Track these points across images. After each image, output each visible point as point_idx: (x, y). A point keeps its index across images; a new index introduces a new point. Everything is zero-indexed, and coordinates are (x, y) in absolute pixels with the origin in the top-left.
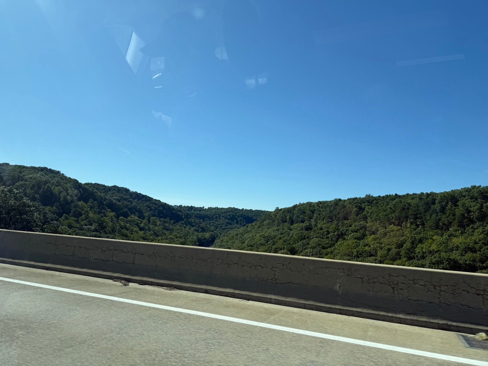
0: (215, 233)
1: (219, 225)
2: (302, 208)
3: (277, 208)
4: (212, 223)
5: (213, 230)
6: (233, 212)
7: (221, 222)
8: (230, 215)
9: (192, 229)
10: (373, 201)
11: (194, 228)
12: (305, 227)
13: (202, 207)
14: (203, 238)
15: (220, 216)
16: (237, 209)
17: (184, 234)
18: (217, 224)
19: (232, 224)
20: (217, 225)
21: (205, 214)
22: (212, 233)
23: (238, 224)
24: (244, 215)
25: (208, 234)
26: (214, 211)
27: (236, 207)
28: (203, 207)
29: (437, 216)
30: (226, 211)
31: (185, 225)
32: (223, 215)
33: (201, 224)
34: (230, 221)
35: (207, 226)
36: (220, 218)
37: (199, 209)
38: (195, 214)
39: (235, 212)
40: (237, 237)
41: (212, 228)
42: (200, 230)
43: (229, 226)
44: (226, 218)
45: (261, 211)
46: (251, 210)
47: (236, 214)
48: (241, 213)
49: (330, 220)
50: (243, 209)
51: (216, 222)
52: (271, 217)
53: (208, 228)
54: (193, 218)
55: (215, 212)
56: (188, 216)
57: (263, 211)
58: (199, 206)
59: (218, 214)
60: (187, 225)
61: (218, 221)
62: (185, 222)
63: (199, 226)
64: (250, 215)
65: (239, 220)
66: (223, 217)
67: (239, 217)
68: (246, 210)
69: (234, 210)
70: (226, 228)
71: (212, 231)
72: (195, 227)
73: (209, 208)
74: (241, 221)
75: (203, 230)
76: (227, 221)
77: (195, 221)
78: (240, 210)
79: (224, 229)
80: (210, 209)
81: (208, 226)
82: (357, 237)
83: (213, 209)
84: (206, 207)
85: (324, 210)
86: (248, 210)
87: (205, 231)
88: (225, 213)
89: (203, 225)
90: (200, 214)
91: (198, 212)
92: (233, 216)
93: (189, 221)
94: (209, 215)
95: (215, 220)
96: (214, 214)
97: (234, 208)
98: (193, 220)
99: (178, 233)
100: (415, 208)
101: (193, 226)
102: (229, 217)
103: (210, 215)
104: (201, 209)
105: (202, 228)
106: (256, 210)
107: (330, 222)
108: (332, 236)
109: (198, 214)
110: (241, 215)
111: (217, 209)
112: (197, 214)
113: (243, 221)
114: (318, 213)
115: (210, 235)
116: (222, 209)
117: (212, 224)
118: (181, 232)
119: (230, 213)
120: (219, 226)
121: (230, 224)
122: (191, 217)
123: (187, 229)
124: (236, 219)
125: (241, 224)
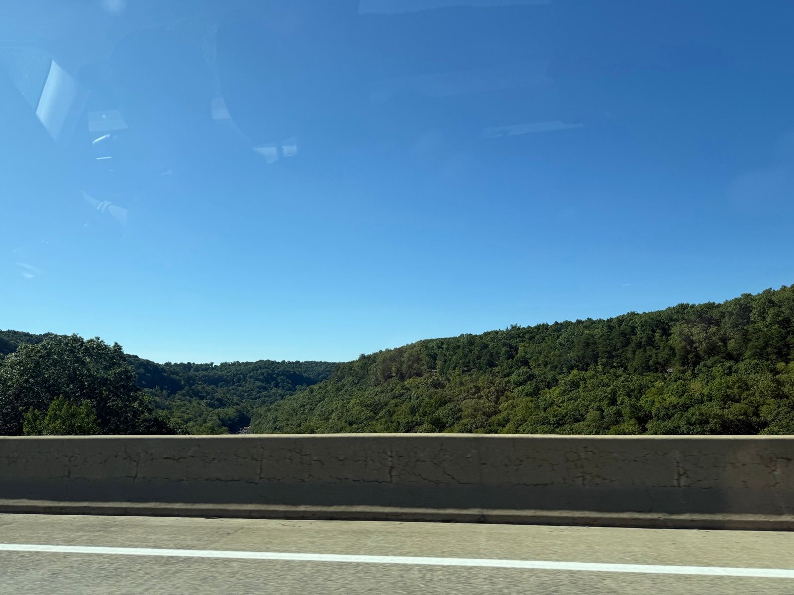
0: (243, 408)
1: (245, 392)
2: (415, 353)
3: (362, 354)
4: (233, 389)
5: (238, 402)
6: (268, 368)
7: (248, 386)
8: (262, 374)
9: (203, 402)
10: (525, 334)
11: (205, 401)
12: (431, 382)
13: (209, 363)
14: (227, 417)
15: (245, 377)
16: (274, 363)
17: (193, 413)
18: (242, 391)
19: (269, 388)
20: (243, 393)
21: (219, 376)
22: (238, 407)
23: (279, 387)
24: (288, 371)
25: (232, 410)
26: (233, 369)
27: (272, 359)
28: (212, 363)
29: (645, 351)
30: (256, 367)
31: (188, 398)
32: (251, 374)
33: (216, 394)
34: (264, 385)
35: (226, 397)
36: (246, 381)
37: (204, 367)
38: (200, 376)
39: (271, 368)
40: (304, 410)
41: (235, 399)
42: (217, 403)
43: (264, 393)
44: (257, 380)
45: (314, 362)
46: (297, 362)
47: (273, 371)
48: (282, 369)
49: (466, 369)
50: (284, 362)
51: (240, 388)
52: (354, 370)
53: (229, 399)
54: (200, 384)
55: (236, 370)
56: (190, 381)
57: (318, 363)
58: (204, 362)
59: (241, 374)
60: (192, 397)
61: (243, 386)
62: (188, 392)
63: (213, 398)
64: (297, 371)
65: (279, 381)
66: (251, 377)
67: (278, 375)
68: (289, 362)
69: (269, 365)
70: (259, 397)
71: (238, 404)
72: (206, 399)
73: (222, 364)
74: (283, 382)
75: (222, 404)
76: (258, 384)
77: (203, 388)
78: (278, 363)
79: (256, 399)
80: (224, 365)
81: (227, 395)
82: (529, 393)
83: (229, 365)
84: (217, 363)
85: (452, 353)
86: (293, 363)
87: (225, 405)
88: (253, 370)
89: (219, 394)
90: (208, 376)
91: (205, 373)
92: (269, 374)
93: (193, 390)
94: (225, 377)
95: (238, 384)
96: (234, 375)
97: (269, 361)
98: (199, 387)
99: (183, 412)
100: (606, 341)
101: (202, 398)
102: (261, 377)
103: (228, 376)
104: (207, 367)
105: (219, 400)
106: (306, 362)
107: (466, 371)
108: (488, 393)
109: (204, 376)
110: (283, 372)
111: (237, 364)
112: (202, 376)
113: (287, 382)
114: (443, 358)
115: (235, 411)
116: (247, 363)
117: (232, 391)
118: (188, 411)
119: (264, 371)
120: (246, 394)
121: (265, 389)
122: (195, 382)
123: (195, 403)
124: (275, 379)
125: (283, 387)
